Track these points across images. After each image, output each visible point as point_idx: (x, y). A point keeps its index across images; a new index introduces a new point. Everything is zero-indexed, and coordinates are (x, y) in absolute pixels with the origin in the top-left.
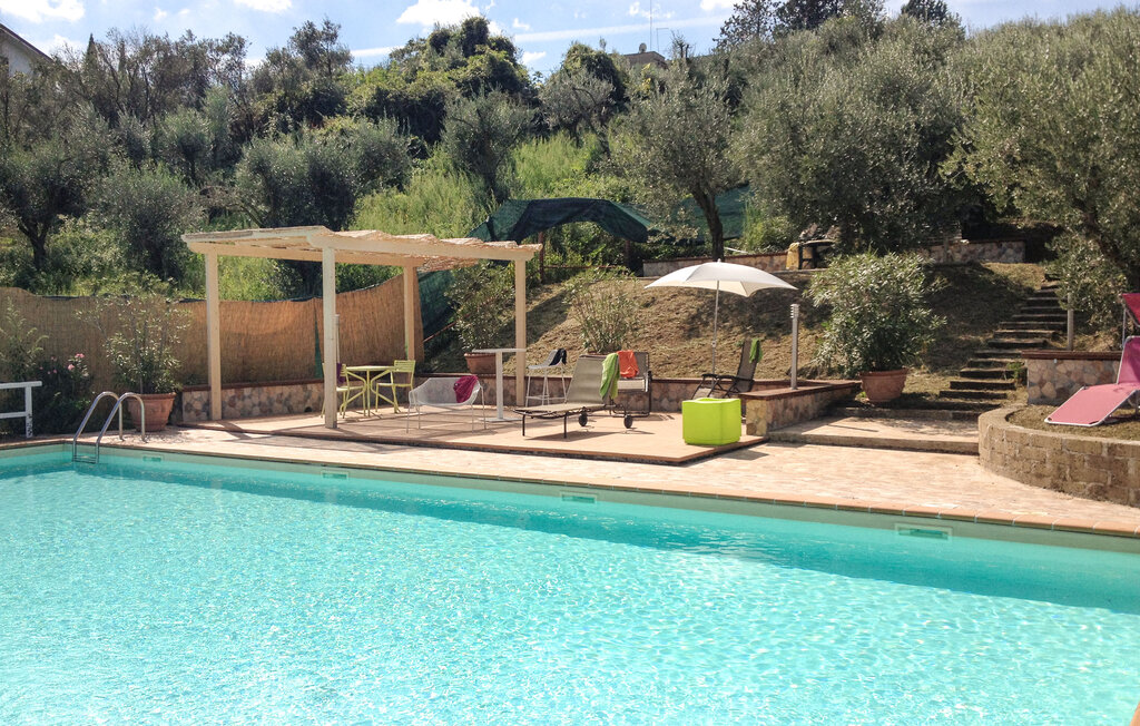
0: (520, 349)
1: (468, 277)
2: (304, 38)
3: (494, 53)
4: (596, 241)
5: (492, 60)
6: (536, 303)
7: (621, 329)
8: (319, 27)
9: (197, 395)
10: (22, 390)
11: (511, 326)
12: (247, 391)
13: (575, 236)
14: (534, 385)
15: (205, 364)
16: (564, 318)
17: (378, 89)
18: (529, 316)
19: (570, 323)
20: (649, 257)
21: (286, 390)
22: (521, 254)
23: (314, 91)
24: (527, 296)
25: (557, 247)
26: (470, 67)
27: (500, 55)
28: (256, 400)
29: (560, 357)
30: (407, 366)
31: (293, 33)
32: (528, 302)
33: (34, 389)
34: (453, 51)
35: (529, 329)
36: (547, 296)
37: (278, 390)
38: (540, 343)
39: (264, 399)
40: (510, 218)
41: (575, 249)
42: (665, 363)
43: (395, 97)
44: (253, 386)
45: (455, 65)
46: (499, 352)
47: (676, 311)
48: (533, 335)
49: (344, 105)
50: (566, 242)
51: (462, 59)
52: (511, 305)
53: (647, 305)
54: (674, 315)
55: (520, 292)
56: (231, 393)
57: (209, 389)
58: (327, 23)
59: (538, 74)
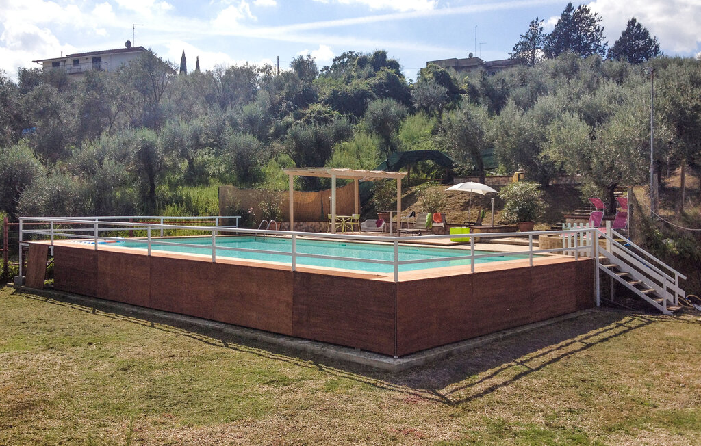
0: (399, 211)
1: (379, 184)
2: (298, 63)
3: (389, 71)
4: (433, 168)
5: (388, 74)
6: (405, 195)
7: (437, 206)
8: (305, 58)
9: (286, 223)
10: (236, 219)
11: (395, 203)
12: (301, 223)
13: (424, 166)
14: (404, 225)
15: (288, 213)
16: (416, 201)
17: (333, 90)
18: (402, 199)
19: (418, 203)
20: (456, 175)
21: (314, 223)
22: (399, 175)
23: (303, 90)
24: (402, 192)
25: (416, 171)
26: (377, 78)
27: (392, 72)
28: (304, 226)
29: (413, 214)
30: (356, 216)
31: (292, 60)
32: (402, 194)
33: (239, 219)
34: (368, 68)
35: (402, 205)
36: (410, 192)
37: (311, 223)
38: (407, 210)
39: (306, 226)
40: (395, 160)
41: (423, 172)
42: (454, 219)
43: (342, 94)
44: (303, 222)
45: (370, 76)
46: (391, 212)
47: (461, 199)
48: (403, 208)
49: (317, 97)
50: (419, 167)
51: (373, 72)
52: (395, 195)
53: (450, 197)
54: (460, 201)
55: (399, 190)
56: (296, 223)
57: (290, 222)
58: (309, 56)
59: (411, 80)
